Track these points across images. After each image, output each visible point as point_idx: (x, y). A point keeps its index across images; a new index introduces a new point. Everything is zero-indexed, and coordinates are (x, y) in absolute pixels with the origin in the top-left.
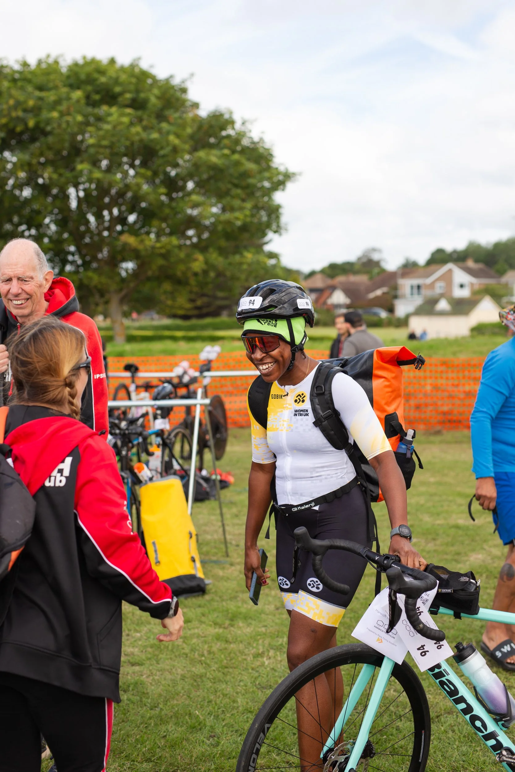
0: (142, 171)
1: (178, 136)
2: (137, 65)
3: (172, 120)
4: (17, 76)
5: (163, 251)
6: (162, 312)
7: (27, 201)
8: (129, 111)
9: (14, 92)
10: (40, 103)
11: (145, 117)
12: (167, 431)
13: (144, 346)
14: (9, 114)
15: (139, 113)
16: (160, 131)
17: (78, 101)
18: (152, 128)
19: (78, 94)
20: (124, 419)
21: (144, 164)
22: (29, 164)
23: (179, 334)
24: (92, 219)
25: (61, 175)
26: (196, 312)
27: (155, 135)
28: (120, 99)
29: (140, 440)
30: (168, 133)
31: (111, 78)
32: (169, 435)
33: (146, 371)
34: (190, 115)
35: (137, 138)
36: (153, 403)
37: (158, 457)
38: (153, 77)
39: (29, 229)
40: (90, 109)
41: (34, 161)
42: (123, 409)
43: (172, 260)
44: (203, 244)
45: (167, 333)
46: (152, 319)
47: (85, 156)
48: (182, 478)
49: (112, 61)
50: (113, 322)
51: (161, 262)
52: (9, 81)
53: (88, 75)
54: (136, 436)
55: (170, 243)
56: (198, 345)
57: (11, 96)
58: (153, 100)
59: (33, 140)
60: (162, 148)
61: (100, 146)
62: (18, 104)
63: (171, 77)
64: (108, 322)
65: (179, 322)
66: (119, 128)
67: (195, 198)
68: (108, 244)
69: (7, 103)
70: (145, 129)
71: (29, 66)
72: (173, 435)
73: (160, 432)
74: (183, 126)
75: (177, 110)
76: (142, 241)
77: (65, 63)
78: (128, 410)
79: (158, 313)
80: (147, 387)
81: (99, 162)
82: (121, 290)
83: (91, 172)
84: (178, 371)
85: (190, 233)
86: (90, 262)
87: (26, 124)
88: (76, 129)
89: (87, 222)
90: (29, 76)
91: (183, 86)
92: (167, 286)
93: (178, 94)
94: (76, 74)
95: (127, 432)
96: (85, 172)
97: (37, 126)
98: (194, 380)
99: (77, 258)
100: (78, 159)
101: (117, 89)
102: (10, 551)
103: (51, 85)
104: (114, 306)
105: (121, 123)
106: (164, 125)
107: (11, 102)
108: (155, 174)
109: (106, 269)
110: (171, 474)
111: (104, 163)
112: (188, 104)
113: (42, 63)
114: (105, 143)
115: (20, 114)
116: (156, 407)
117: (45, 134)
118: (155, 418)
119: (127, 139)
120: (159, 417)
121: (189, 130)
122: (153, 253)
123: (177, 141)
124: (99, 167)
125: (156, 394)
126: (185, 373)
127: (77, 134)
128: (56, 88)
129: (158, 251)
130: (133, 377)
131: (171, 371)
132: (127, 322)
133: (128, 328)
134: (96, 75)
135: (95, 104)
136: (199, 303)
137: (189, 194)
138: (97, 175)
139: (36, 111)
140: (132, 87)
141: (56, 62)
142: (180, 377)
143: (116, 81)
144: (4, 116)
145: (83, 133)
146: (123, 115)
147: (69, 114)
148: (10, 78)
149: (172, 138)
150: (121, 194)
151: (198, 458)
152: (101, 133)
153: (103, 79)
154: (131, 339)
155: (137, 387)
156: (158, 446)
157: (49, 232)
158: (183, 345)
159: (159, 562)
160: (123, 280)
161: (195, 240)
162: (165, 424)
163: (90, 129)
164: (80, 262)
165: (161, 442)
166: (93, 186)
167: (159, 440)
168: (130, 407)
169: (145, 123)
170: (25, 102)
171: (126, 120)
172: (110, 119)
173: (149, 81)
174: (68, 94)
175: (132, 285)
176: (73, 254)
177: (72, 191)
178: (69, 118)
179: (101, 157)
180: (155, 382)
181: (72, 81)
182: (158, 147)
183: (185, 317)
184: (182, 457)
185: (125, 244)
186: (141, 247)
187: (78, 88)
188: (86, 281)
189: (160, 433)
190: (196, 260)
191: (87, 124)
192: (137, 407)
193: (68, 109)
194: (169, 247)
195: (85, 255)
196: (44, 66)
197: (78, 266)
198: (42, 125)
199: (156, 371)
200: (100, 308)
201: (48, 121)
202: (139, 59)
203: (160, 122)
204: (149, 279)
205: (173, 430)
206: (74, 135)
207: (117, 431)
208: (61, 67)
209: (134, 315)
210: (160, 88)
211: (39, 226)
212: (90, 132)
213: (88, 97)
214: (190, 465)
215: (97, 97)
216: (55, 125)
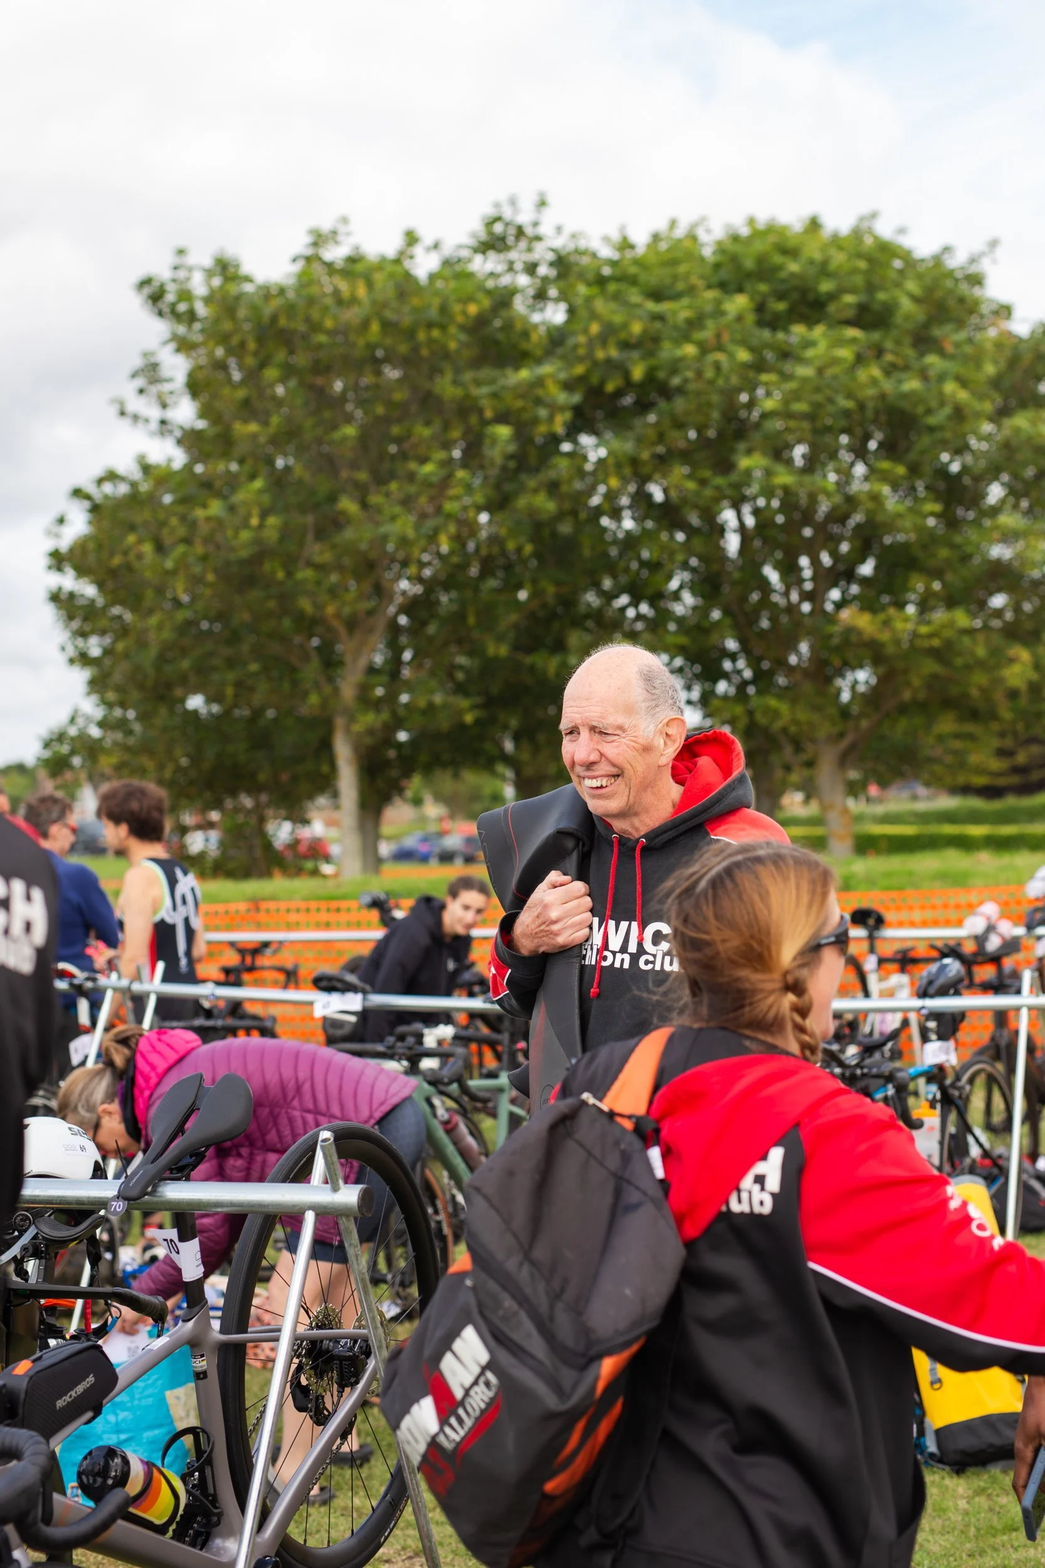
0: (885, 465)
1: (963, 382)
2: (870, 231)
3: (950, 348)
4: (606, 271)
5: (936, 642)
6: (936, 782)
7: (630, 542)
8: (852, 332)
9: (600, 305)
10: (658, 325)
11: (889, 345)
12: (953, 1067)
13: (896, 863)
14: (590, 355)
15: (876, 336)
16: (924, 375)
17: (739, 318)
18: (906, 368)
19: (739, 303)
20: (852, 1040)
21: (889, 449)
22: (634, 462)
23: (977, 831)
24: (772, 575)
25: (703, 482)
26: (1015, 780)
27: (912, 384)
28: (832, 308)
29: (891, 1091)
30: (942, 378)
31: (811, 262)
32: (958, 1078)
33: (900, 924)
34: (992, 333)
35: (871, 392)
36: (918, 1003)
37: (932, 1129)
38: (906, 256)
39: (635, 603)
40: (766, 334)
41: (645, 455)
42: (849, 1017)
43: (959, 661)
44: (1028, 625)
45: (949, 829)
46: (915, 798)
47: (756, 437)
48: (989, 1180)
49: (814, 224)
50: (824, 808)
51: (930, 667)
52: (589, 284)
53: (761, 260)
54: (882, 1081)
55: (951, 624)
56: (1022, 859)
57: (594, 316)
58: (906, 305)
59: (643, 406)
60: (929, 411)
61: (789, 415)
62: (609, 332)
63: (947, 249)
64: (813, 809)
65: (976, 803)
66: (830, 372)
67: (1007, 519)
68: (811, 633)
69: (586, 331)
70: (890, 370)
71: (632, 247)
72: (965, 1078)
73: (935, 1071)
74: (976, 361)
75: (960, 324)
76: (886, 623)
77: (710, 239)
78: (861, 1018)
79: (927, 784)
80: (905, 961)
81: (788, 451)
82: (841, 735)
83: (769, 473)
84: (974, 925)
85: (998, 601)
86: (770, 674)
87: (627, 375)
88: (735, 380)
89: (764, 585)
90: (633, 270)
91: (973, 269)
92: (947, 724)
93: (964, 287)
94: (734, 259)
95: (859, 1072)
96: (758, 474)
97: (650, 377)
98: (1012, 946)
99: (741, 663)
100: (742, 446)
101: (826, 286)
102: (600, 1357)
103: (680, 286)
104: (826, 772)
105: (835, 361)
106: (932, 359)
107: (595, 328)
108: (914, 470)
109: (808, 687)
110: (962, 1173)
111: (799, 452)
112: (985, 309)
113: (661, 240)
114: (801, 407)
115: (614, 353)
116: (924, 1012)
117: (666, 392)
118: (925, 1039)
119: (850, 396)
120: (934, 1037)
121: (990, 369)
122: (915, 649)
123: (963, 395)
124: (790, 461)
125: (925, 981)
126: (991, 928)
127: (739, 390)
128: (691, 291)
129: (926, 644)
130: (871, 938)
131: (959, 923)
132: (854, 805)
133: (859, 818)
134: (778, 259)
135: (775, 323)
136: (1021, 758)
137: (995, 511)
138: (784, 478)
139: (648, 344)
140: (859, 280)
141: (693, 237)
142: (980, 940)
143: (824, 269)
144: (580, 360)
145: (752, 388)
146: (841, 342)
147: (720, 348)
148: (590, 276)
149: (950, 387)
150: (839, 516)
151: (1027, 1128)
152: (792, 385)
153: (794, 267)
154: (865, 845)
155: (881, 961)
156: (932, 1104)
157: (679, 609)
158: (986, 859)
159: (939, 1381)
160: (845, 712)
161: (1009, 616)
162: (947, 1052)
163: (765, 377)
164: (748, 674)
165: (938, 1096)
166: (775, 503)
167: (934, 1090)
168: (866, 1013)
169: (889, 357)
170: (625, 326)
171: (846, 353)
172: (810, 353)
173: (898, 264)
174: (718, 302)
175: (864, 723)
176: (733, 657)
177: (728, 516)
178: (720, 357)
179: (790, 438)
180: (922, 951)
181: (724, 274)
182: (920, 410)
183: (991, 792)
184: (989, 1127)
185: (850, 630)
186: (885, 637)
187: (740, 290)
188: (761, 719)
189: (936, 1075)
190: (1012, 661)
191: (759, 366)
192: (883, 1011)
193: (718, 336)
194: (948, 633)
195: (760, 659)
196: (663, 246)
197: (744, 684)
198: (661, 375)
199: (924, 924)
200: (794, 777)
201: (675, 367)
202: (874, 215)
203: (922, 354)
204: (903, 709)
205: (965, 1067)
206: (730, 394)
207: (838, 1070)
208: (702, 245)
209: (873, 790)
210: (920, 277)
211: (657, 598)
212: (766, 384)
213: (760, 308)
214: (1009, 1146)
215: (781, 306)
216: (690, 374)
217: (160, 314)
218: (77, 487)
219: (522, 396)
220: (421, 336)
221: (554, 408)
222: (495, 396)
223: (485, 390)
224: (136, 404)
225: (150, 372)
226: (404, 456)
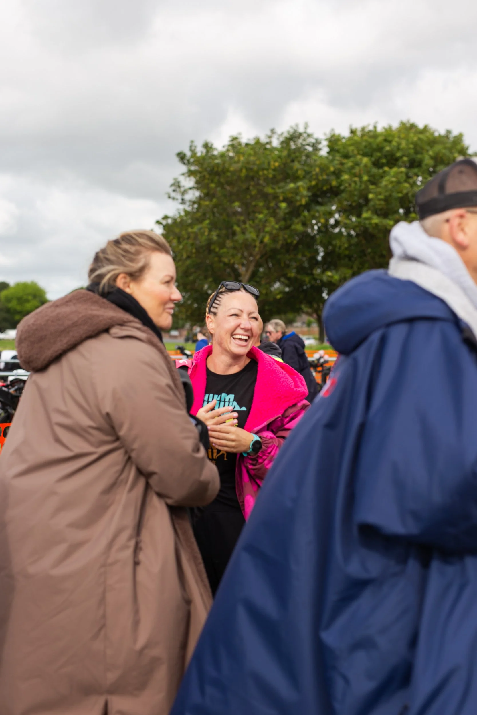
8: (402, 169)
10: (342, 167)
14: (318, 178)
17: (366, 165)
19: (366, 160)
28: (399, 162)
31: (395, 146)
40: (375, 170)
53: (379, 144)
57: (316, 166)
87: (330, 185)
88: (362, 187)
90: (340, 147)
97: (337, 186)
101: (398, 154)
107: (318, 170)
115: (325, 177)
128: (353, 156)
134: (384, 145)
135: (380, 166)
139: (337, 174)
140: (410, 152)
143: (398, 149)
144: (314, 180)
147: (359, 175)
152: (380, 189)
153: (389, 148)
163: (371, 187)
170: (329, 168)
174: (360, 160)
178: (357, 179)
181: (367, 150)
191: (371, 182)
193: (359, 171)
201: (343, 183)
213: (374, 162)
215: (383, 161)
216: (347, 185)
217: (184, 164)
218: (157, 220)
219: (292, 193)
220: (261, 173)
221: (302, 197)
222: (283, 192)
223: (281, 190)
224: (173, 195)
225: (176, 185)
226: (254, 212)
